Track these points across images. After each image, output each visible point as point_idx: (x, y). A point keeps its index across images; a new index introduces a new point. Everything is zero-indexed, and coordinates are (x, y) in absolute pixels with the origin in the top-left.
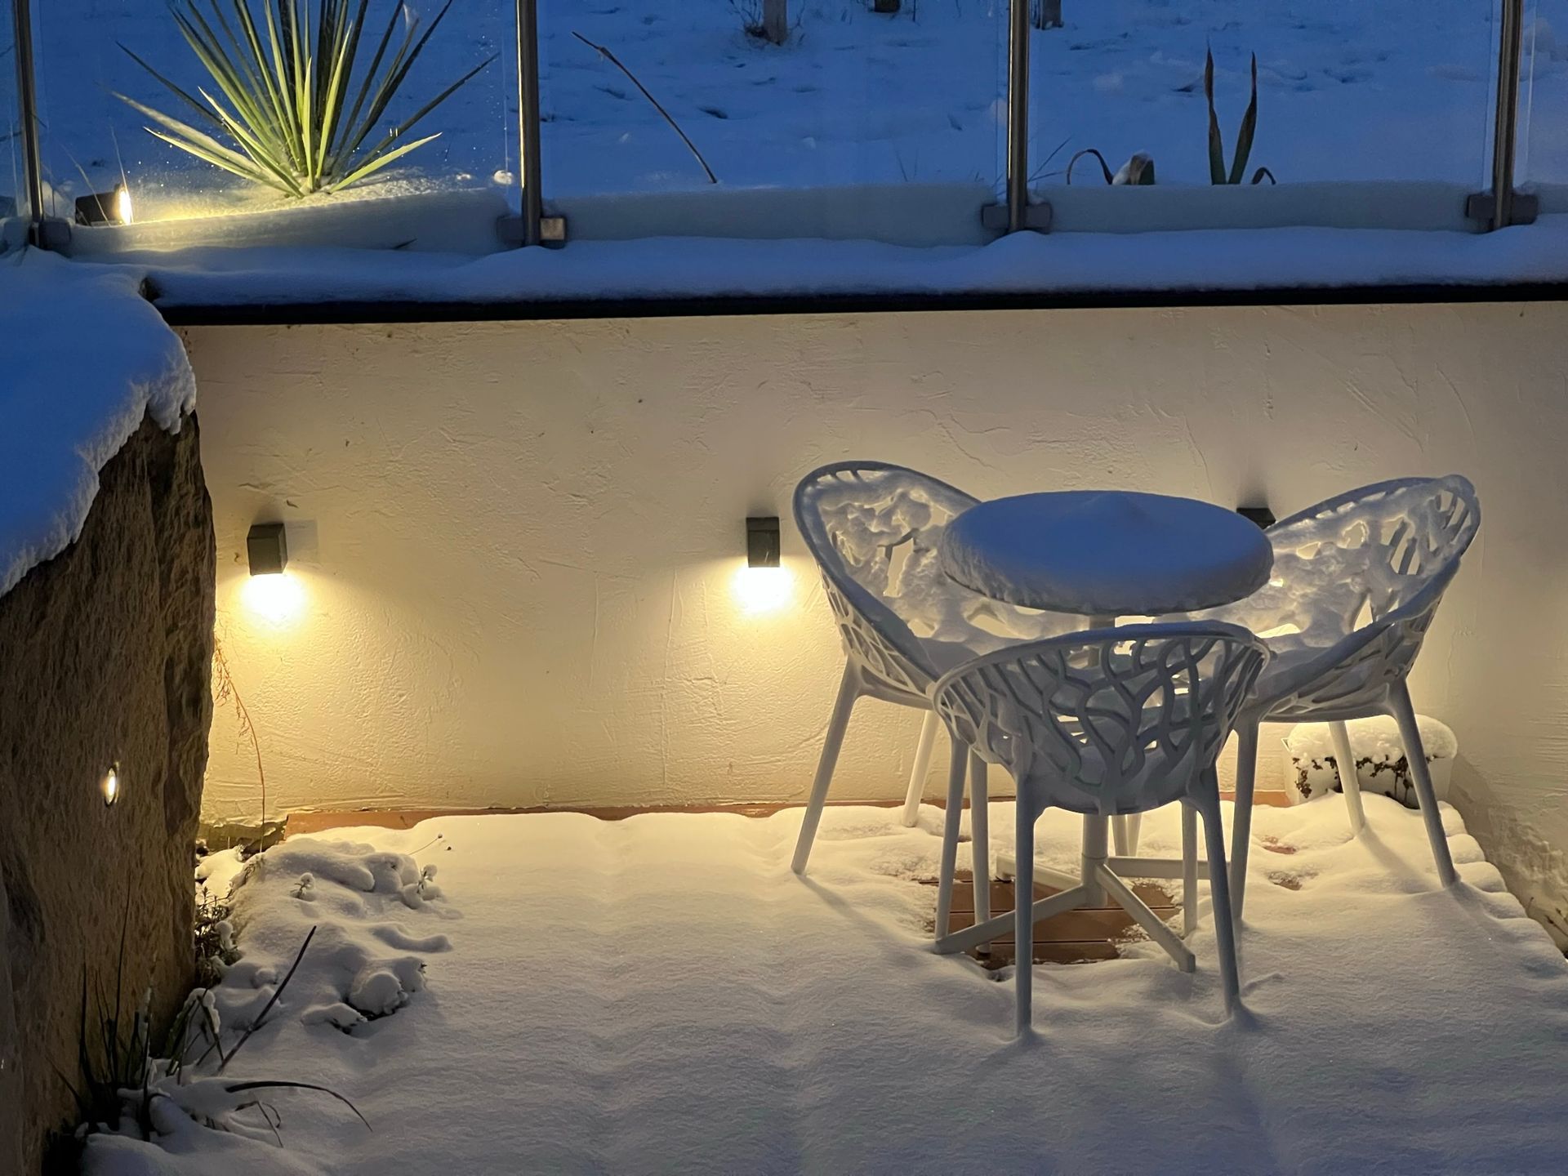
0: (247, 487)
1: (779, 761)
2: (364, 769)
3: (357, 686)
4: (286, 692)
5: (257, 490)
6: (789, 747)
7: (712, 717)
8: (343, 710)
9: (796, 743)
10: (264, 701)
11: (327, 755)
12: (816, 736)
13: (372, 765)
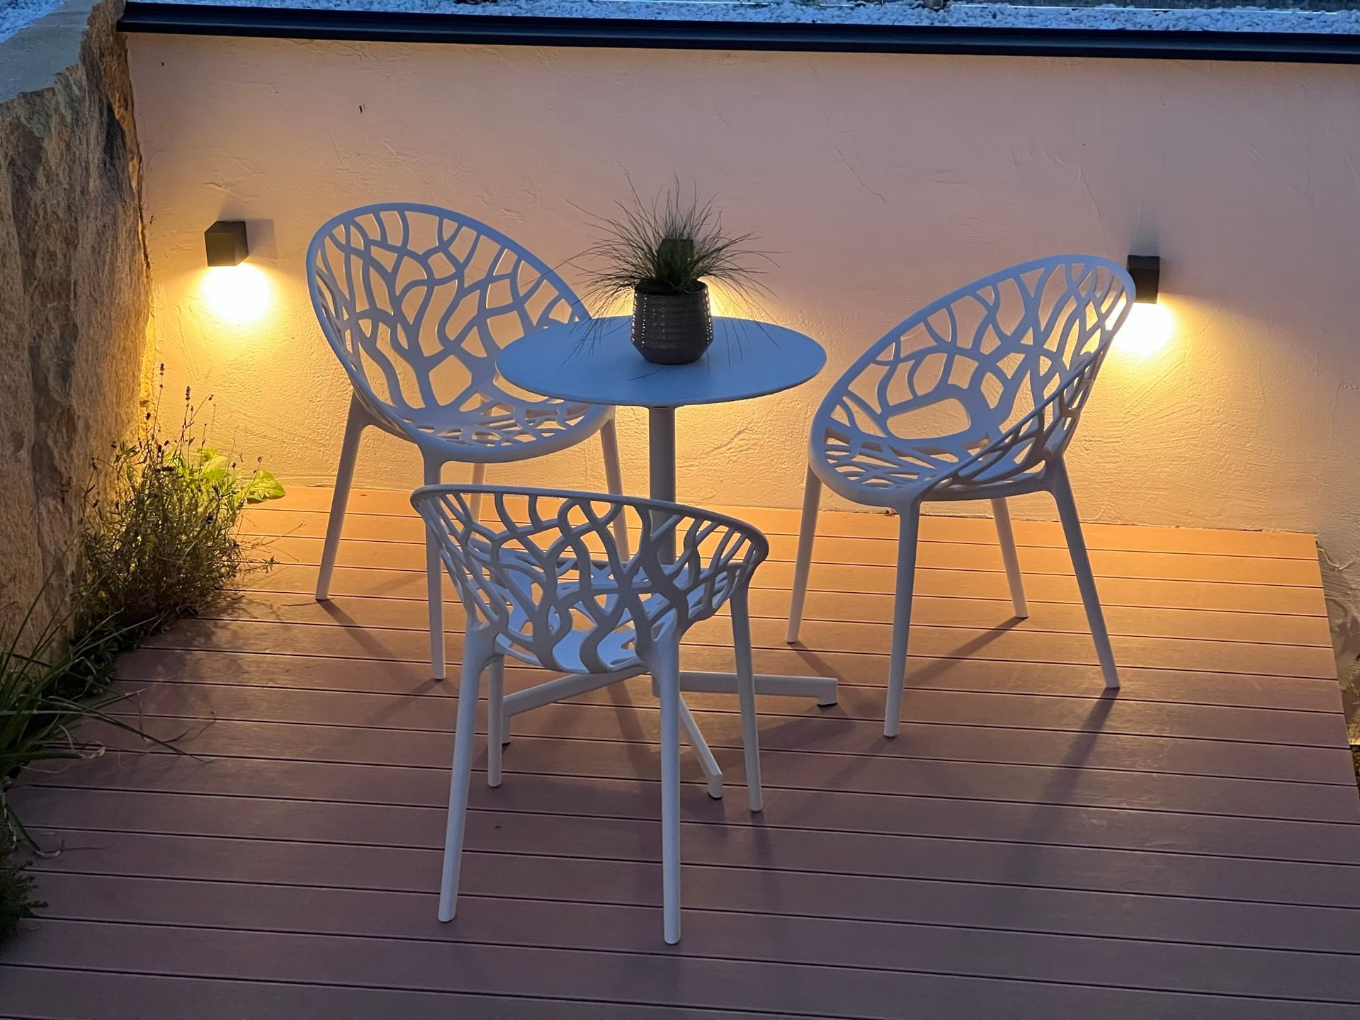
0: (211, 185)
1: (692, 466)
2: (318, 449)
3: (312, 373)
4: (248, 375)
5: (220, 189)
6: (702, 454)
7: (631, 421)
8: (299, 394)
9: (708, 450)
10: (230, 381)
11: (285, 434)
12: (727, 444)
13: (325, 446)
